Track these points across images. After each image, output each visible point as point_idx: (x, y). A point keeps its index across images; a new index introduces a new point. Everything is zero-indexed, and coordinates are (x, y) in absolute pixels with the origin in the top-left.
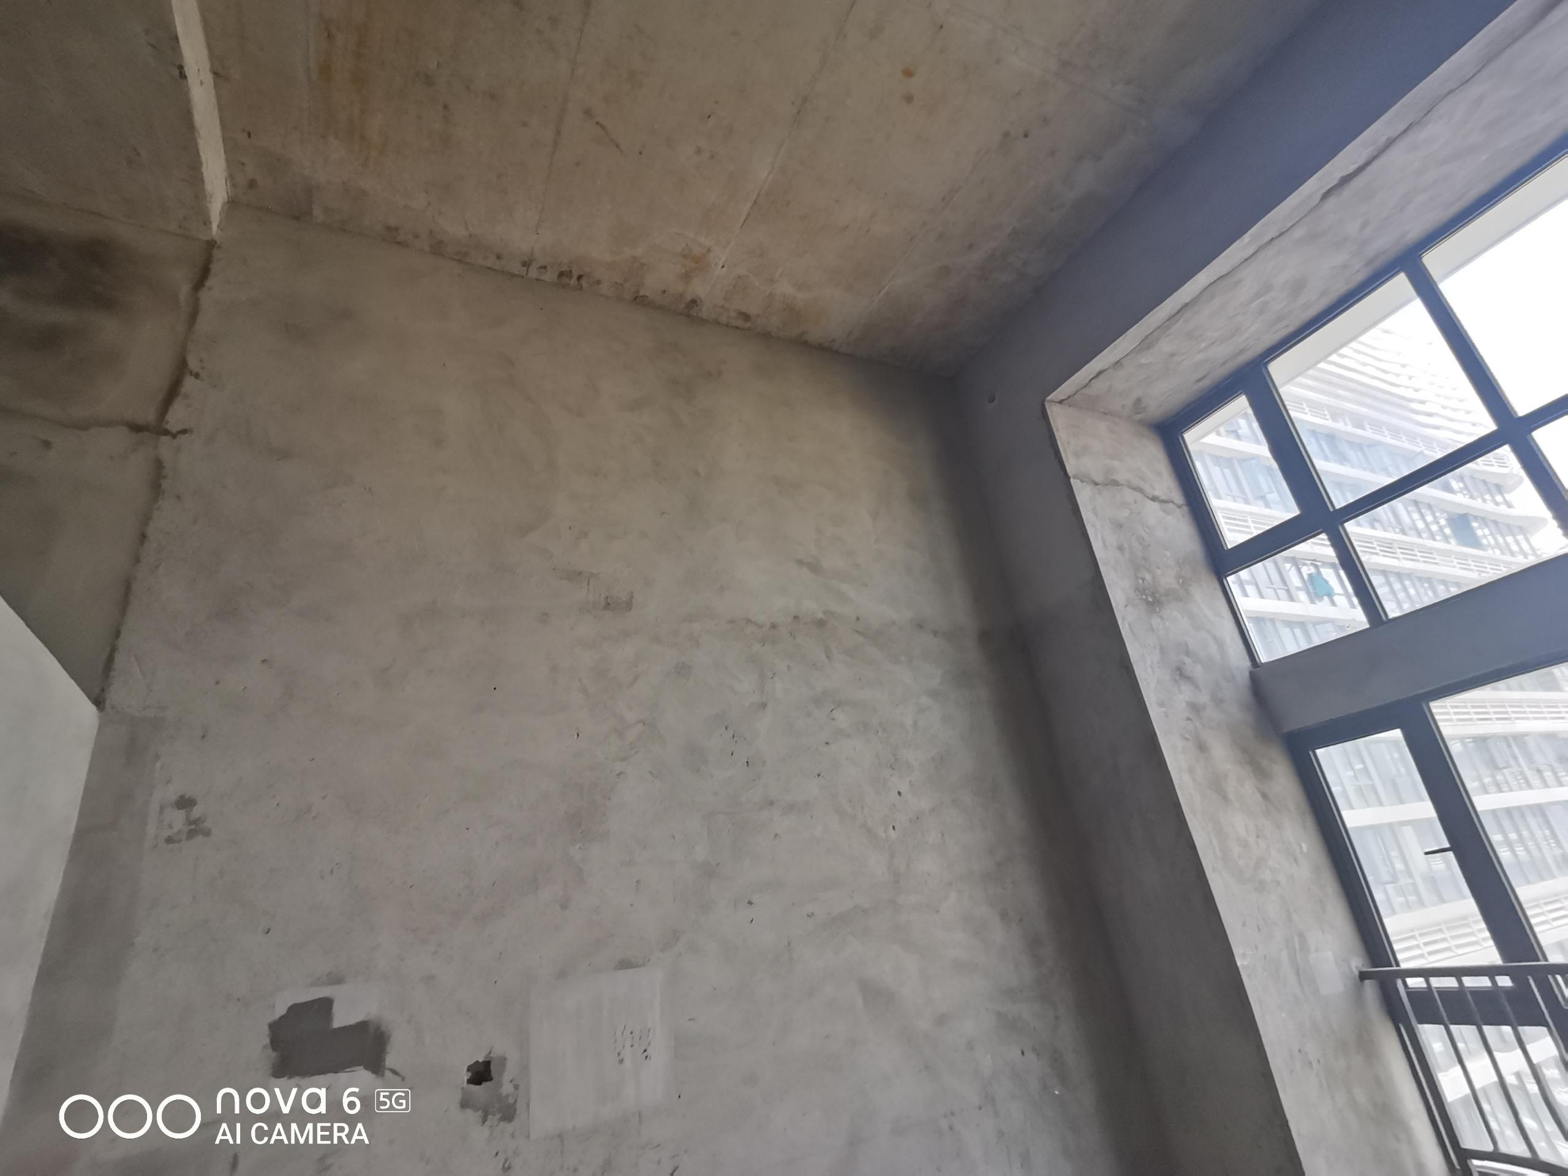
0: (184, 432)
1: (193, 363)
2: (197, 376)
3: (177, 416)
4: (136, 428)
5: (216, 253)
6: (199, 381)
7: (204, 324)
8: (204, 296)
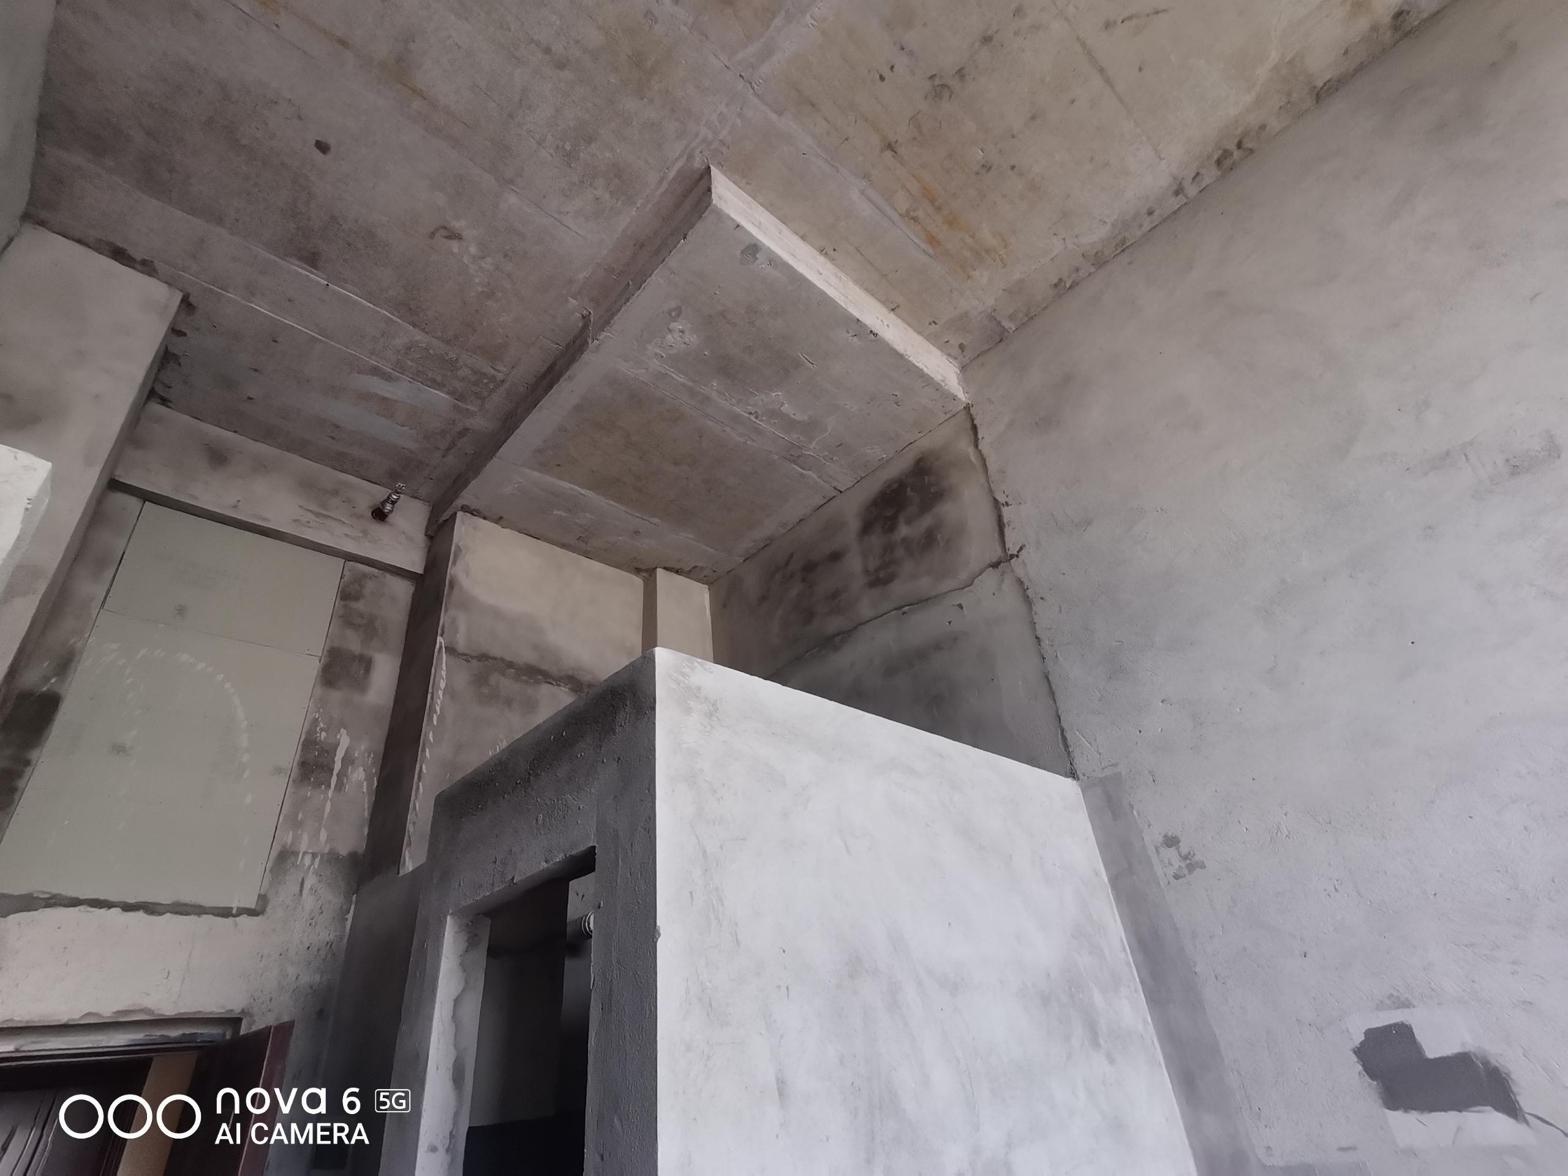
0: (1021, 549)
1: (1001, 499)
2: (1007, 504)
3: (1013, 541)
4: (995, 565)
5: (972, 411)
6: (1010, 507)
7: (992, 467)
8: (983, 446)
